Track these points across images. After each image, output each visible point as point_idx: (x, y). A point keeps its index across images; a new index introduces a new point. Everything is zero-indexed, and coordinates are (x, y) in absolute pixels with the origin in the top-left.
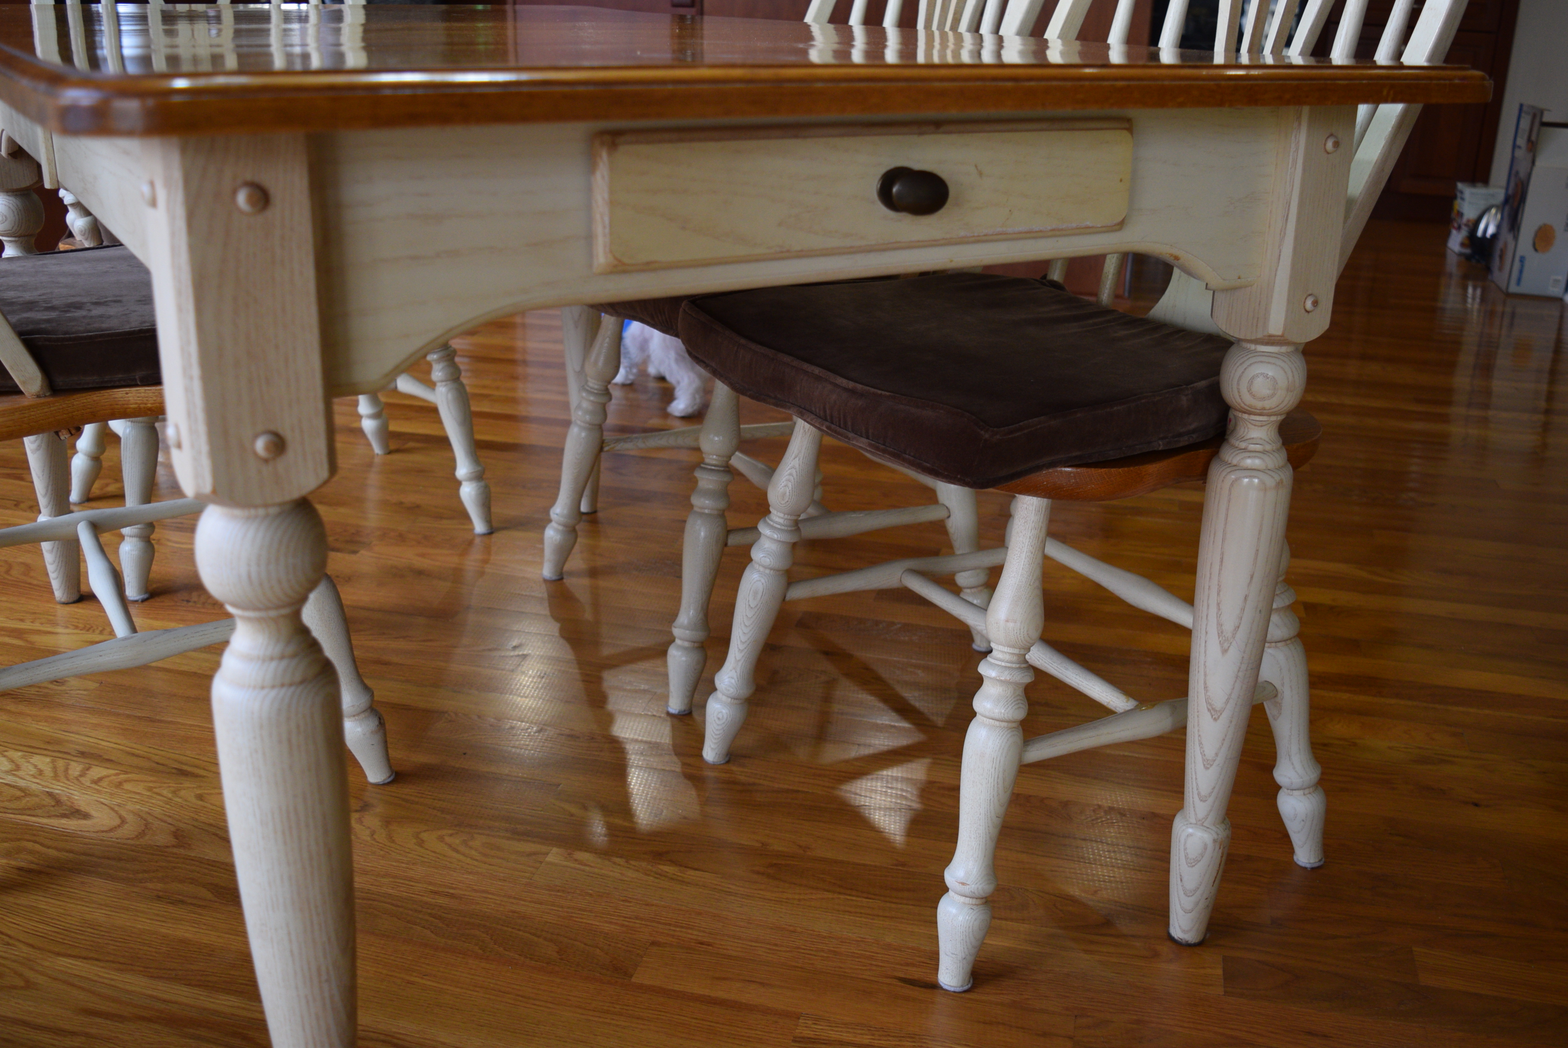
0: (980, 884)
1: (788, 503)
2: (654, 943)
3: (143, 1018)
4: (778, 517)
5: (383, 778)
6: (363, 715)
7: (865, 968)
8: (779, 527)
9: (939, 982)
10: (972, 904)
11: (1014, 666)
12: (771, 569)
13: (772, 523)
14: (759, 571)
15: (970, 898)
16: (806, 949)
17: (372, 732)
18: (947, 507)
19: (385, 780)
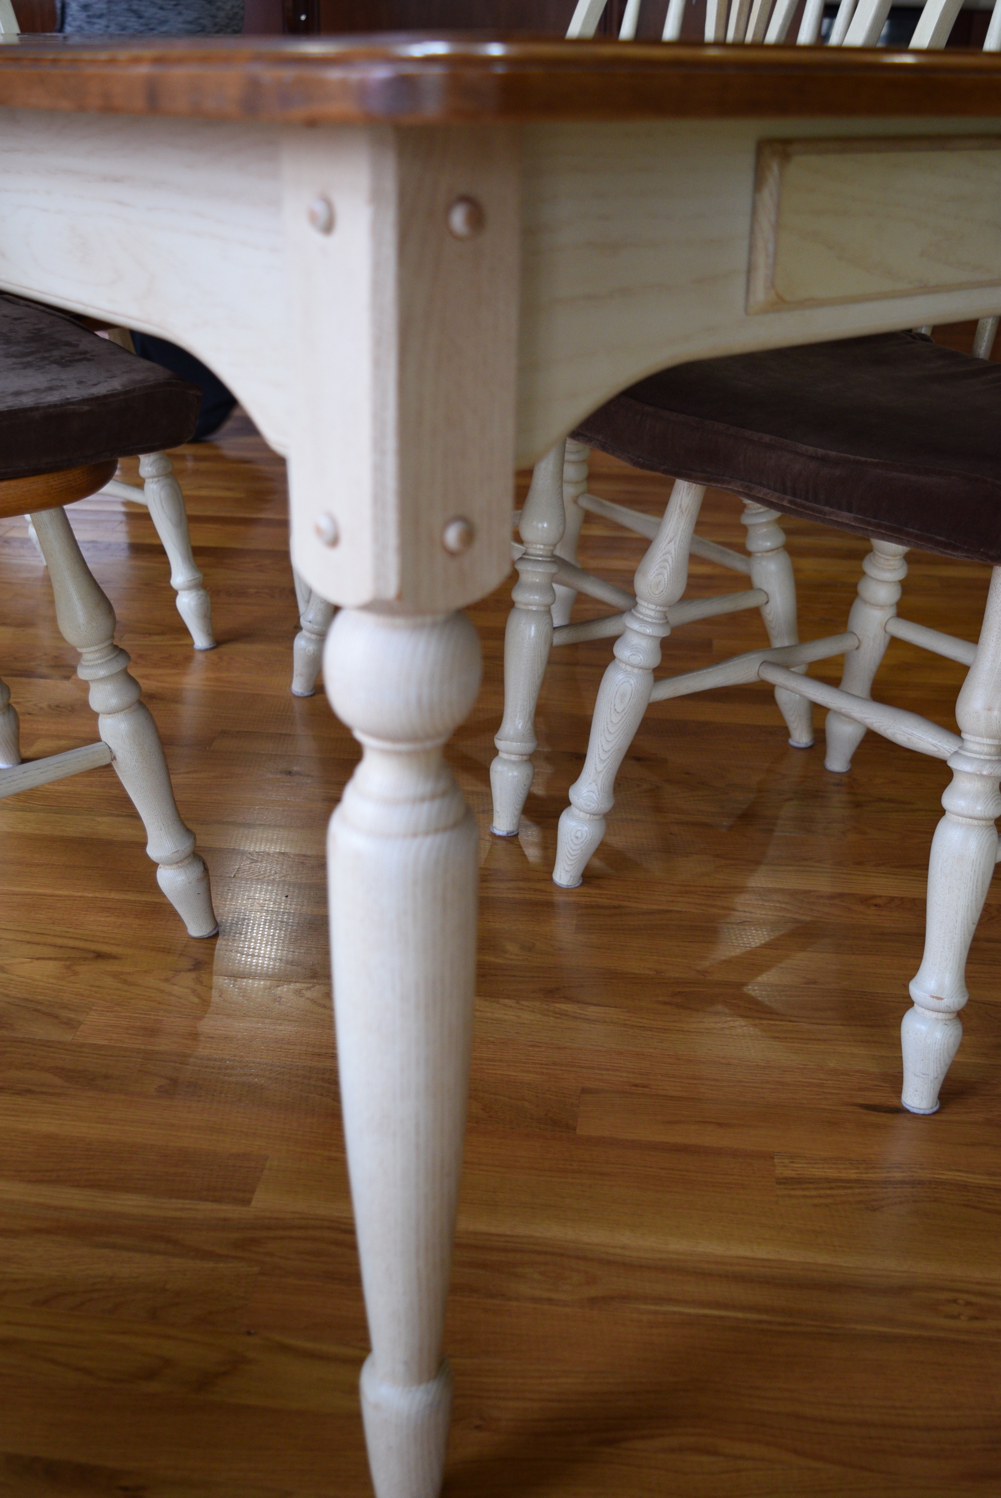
0: (956, 998)
1: (662, 593)
2: (584, 1091)
3: (39, 1231)
4: (648, 609)
5: (208, 931)
6: (187, 861)
7: (819, 1097)
8: (650, 620)
9: (904, 1105)
10: (946, 1020)
11: (994, 758)
12: (640, 668)
13: (641, 617)
14: (627, 671)
15: (943, 1012)
16: (749, 1082)
17: (198, 880)
18: (765, 592)
19: (210, 932)
